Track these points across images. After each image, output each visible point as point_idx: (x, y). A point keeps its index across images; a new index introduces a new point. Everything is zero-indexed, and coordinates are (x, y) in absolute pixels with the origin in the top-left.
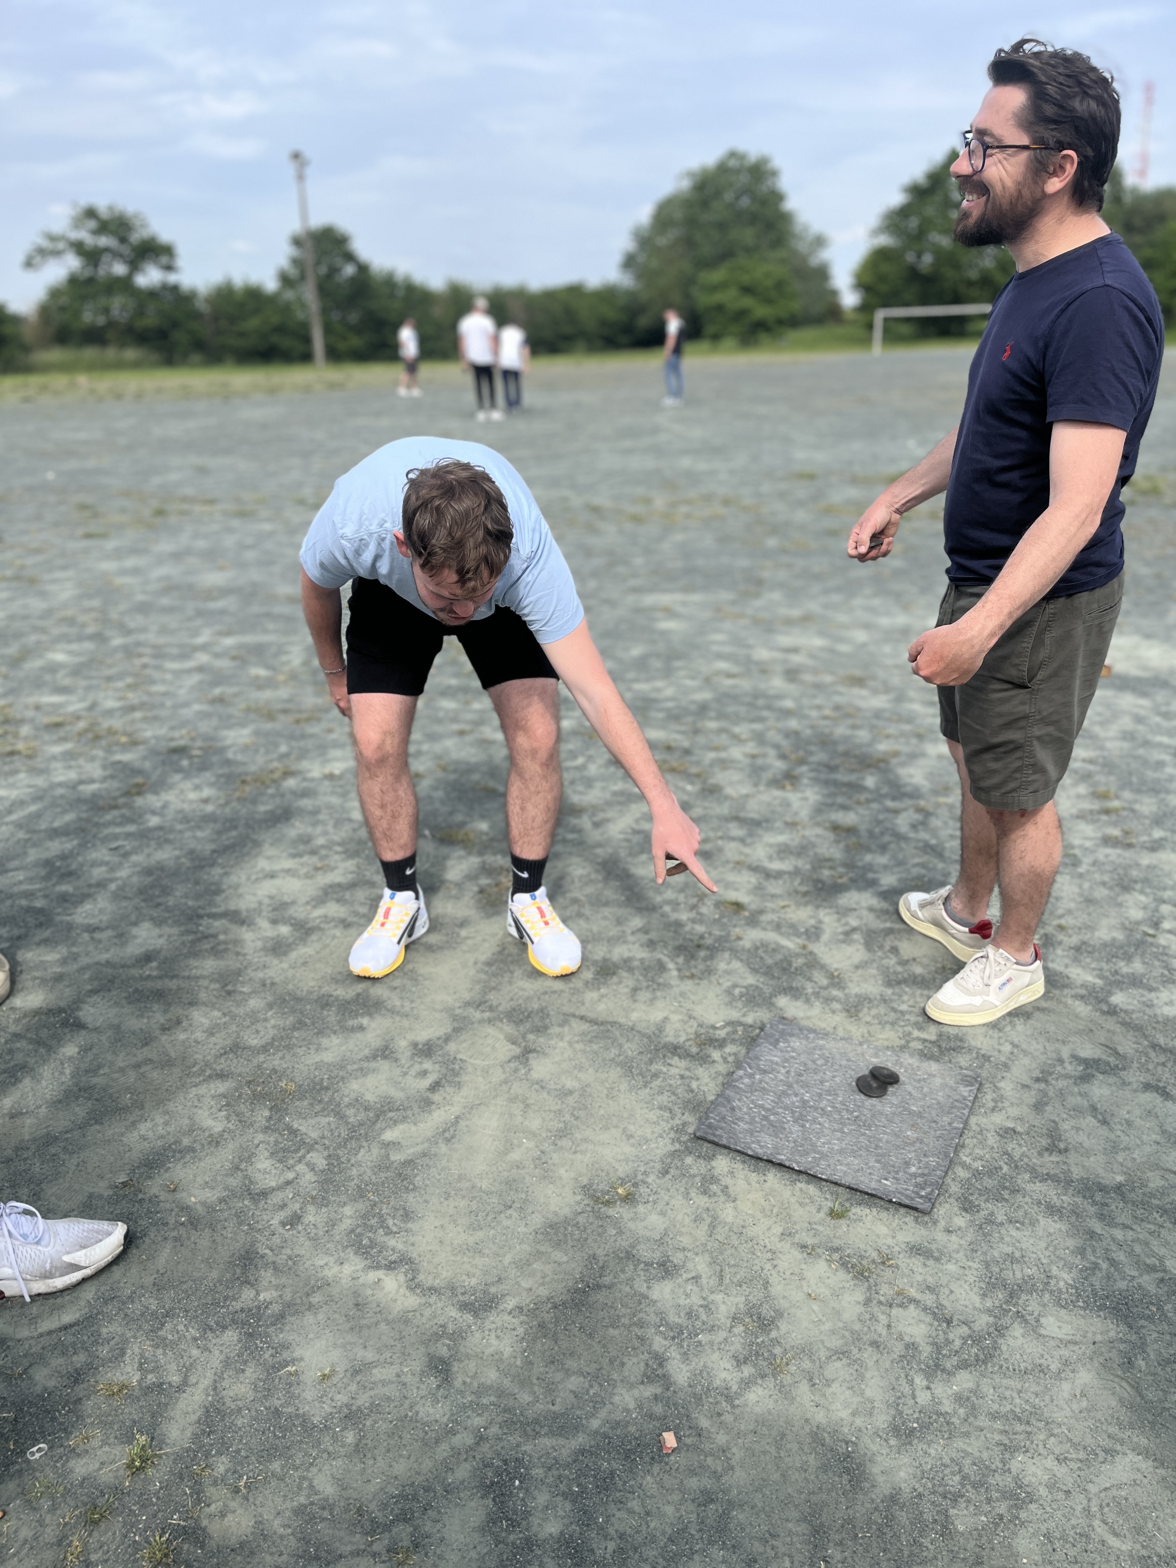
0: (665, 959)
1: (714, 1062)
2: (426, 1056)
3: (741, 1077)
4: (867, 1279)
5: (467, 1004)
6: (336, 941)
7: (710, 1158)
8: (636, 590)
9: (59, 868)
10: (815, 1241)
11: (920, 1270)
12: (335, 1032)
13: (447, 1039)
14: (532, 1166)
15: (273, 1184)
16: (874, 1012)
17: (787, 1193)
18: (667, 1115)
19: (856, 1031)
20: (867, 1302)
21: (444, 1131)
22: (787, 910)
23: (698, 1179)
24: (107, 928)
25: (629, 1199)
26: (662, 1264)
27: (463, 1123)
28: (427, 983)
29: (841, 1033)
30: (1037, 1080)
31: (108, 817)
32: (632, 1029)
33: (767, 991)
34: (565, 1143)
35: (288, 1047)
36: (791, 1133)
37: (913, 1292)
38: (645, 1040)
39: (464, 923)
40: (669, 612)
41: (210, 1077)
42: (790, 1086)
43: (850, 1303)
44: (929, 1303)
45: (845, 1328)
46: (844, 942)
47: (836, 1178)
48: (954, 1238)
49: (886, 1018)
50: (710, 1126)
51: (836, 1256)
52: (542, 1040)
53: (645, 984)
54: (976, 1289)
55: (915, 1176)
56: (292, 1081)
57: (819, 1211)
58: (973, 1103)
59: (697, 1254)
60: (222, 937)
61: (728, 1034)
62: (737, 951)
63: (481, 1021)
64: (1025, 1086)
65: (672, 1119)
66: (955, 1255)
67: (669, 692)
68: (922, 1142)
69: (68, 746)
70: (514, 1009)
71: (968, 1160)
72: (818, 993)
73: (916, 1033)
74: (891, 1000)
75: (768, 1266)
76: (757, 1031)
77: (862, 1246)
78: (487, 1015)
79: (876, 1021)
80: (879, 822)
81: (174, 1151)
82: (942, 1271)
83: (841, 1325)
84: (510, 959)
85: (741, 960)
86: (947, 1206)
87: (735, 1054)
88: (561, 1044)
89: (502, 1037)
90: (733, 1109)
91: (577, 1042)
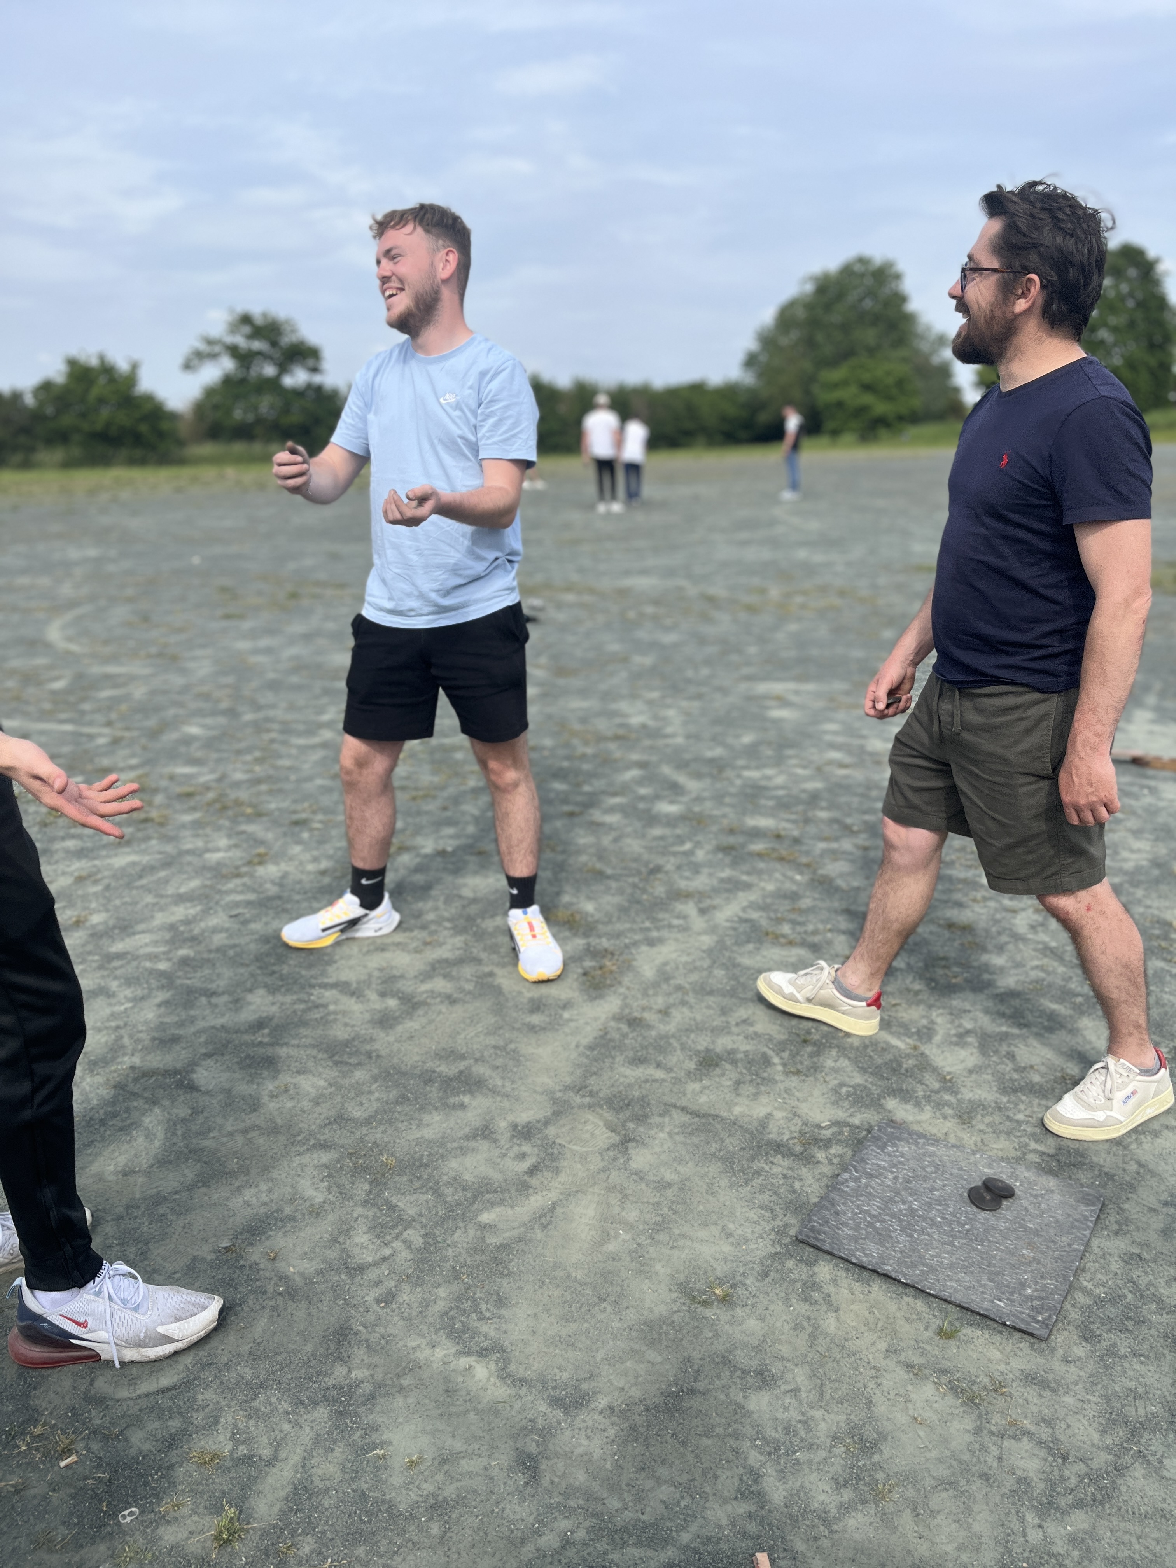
0: (770, 1053)
1: (818, 1162)
2: (525, 1139)
3: (847, 1180)
4: (977, 1406)
5: (567, 1088)
6: (441, 1016)
7: (811, 1264)
8: (749, 678)
9: (183, 932)
10: (923, 1361)
11: (1035, 1400)
12: (436, 1109)
13: (547, 1123)
14: (628, 1259)
15: (370, 1259)
16: (988, 1119)
17: (892, 1307)
18: (768, 1214)
19: (969, 1139)
20: (977, 1431)
21: (540, 1217)
22: (898, 1008)
23: (799, 1285)
24: (223, 993)
25: (726, 1300)
26: (759, 1373)
27: (559, 1210)
28: (528, 1063)
29: (952, 1140)
30: (1166, 1204)
31: (231, 885)
32: (735, 1124)
33: (876, 1091)
34: (662, 1237)
35: (390, 1122)
36: (898, 1242)
37: (1027, 1423)
38: (748, 1136)
39: (566, 1005)
40: (782, 701)
41: (314, 1146)
42: (898, 1193)
43: (958, 1430)
44: (1044, 1437)
45: (953, 1457)
46: (957, 1044)
47: (945, 1294)
48: (1072, 1368)
49: (1001, 1127)
50: (813, 1229)
51: (944, 1379)
52: (641, 1129)
53: (748, 1078)
54: (1095, 1425)
55: (1031, 1298)
56: (392, 1155)
57: (926, 1329)
58: (1096, 1224)
59: (796, 1365)
60: (332, 1008)
61: (833, 1134)
62: (845, 1049)
63: (581, 1106)
64: (1152, 1210)
65: (774, 1219)
66: (1073, 1387)
67: (780, 780)
68: (1039, 1262)
69: (197, 815)
70: (615, 1096)
71: (1090, 1286)
72: (929, 1096)
73: (1033, 1145)
74: (1007, 1109)
75: (871, 1385)
76: (865, 1133)
77: (973, 1371)
78: (587, 1100)
79: (990, 1130)
80: (996, 922)
81: (276, 1219)
82: (1059, 1403)
83: (948, 1453)
84: (612, 1044)
85: (849, 1058)
86: (1066, 1333)
87: (840, 1156)
88: (661, 1135)
89: (601, 1124)
90: (837, 1213)
91: (678, 1134)
